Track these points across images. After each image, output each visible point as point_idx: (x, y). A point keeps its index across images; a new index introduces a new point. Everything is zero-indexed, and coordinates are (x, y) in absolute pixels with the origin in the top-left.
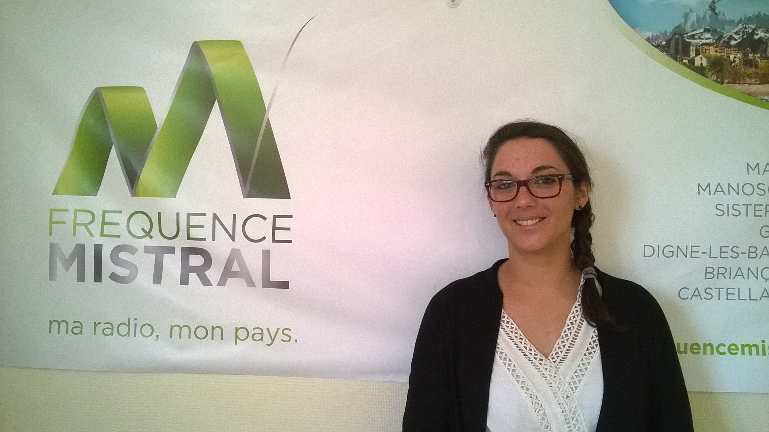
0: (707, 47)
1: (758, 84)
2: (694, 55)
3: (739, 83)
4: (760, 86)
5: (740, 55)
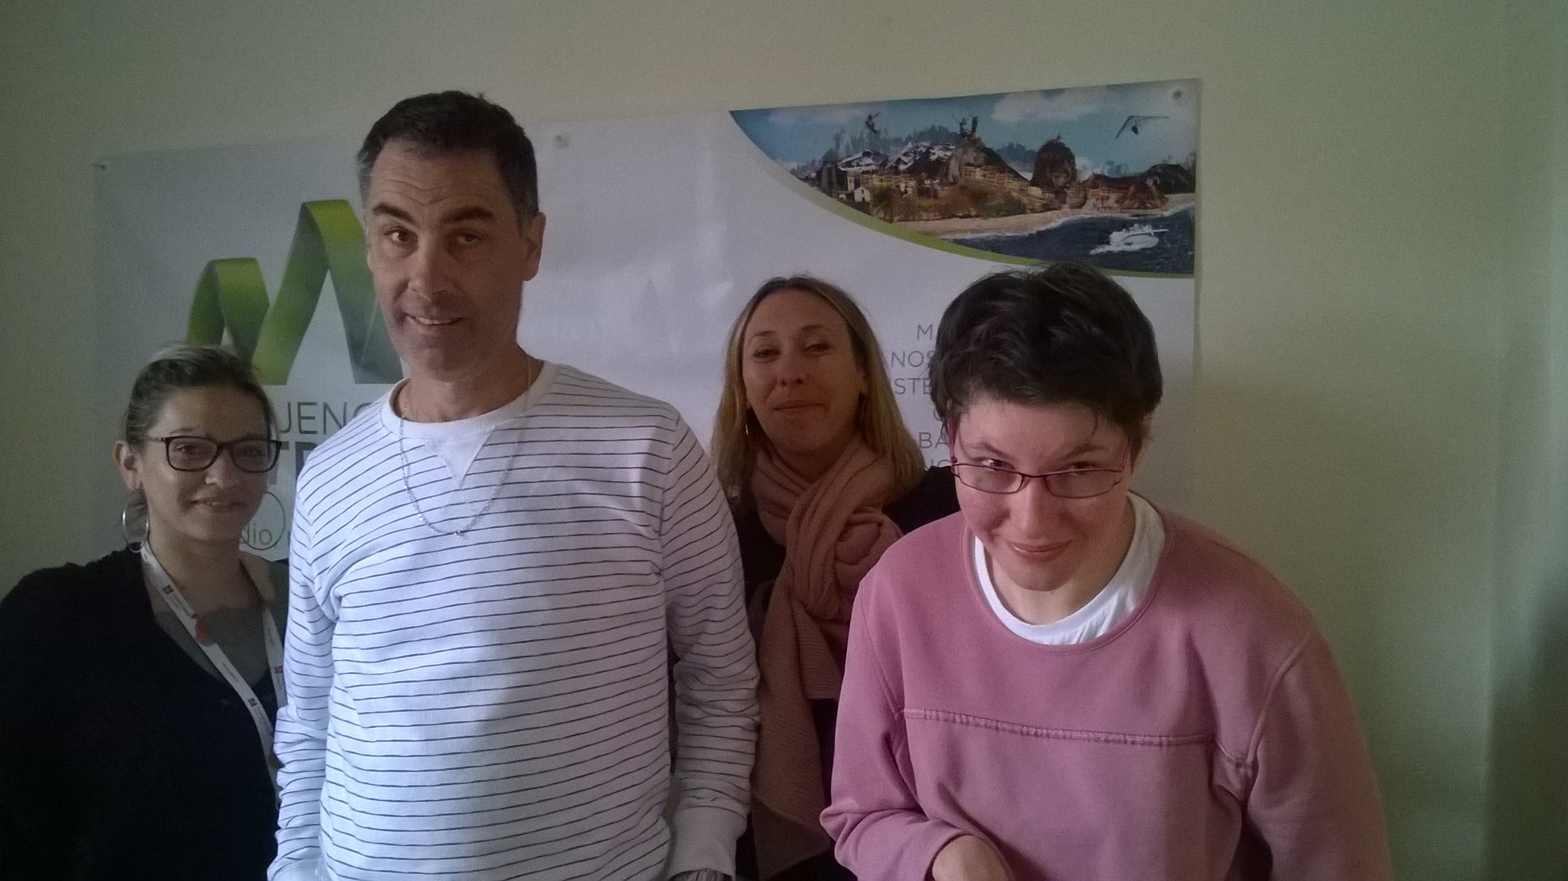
0: (869, 176)
1: (937, 220)
2: (853, 188)
3: (914, 220)
4: (941, 222)
5: (913, 183)
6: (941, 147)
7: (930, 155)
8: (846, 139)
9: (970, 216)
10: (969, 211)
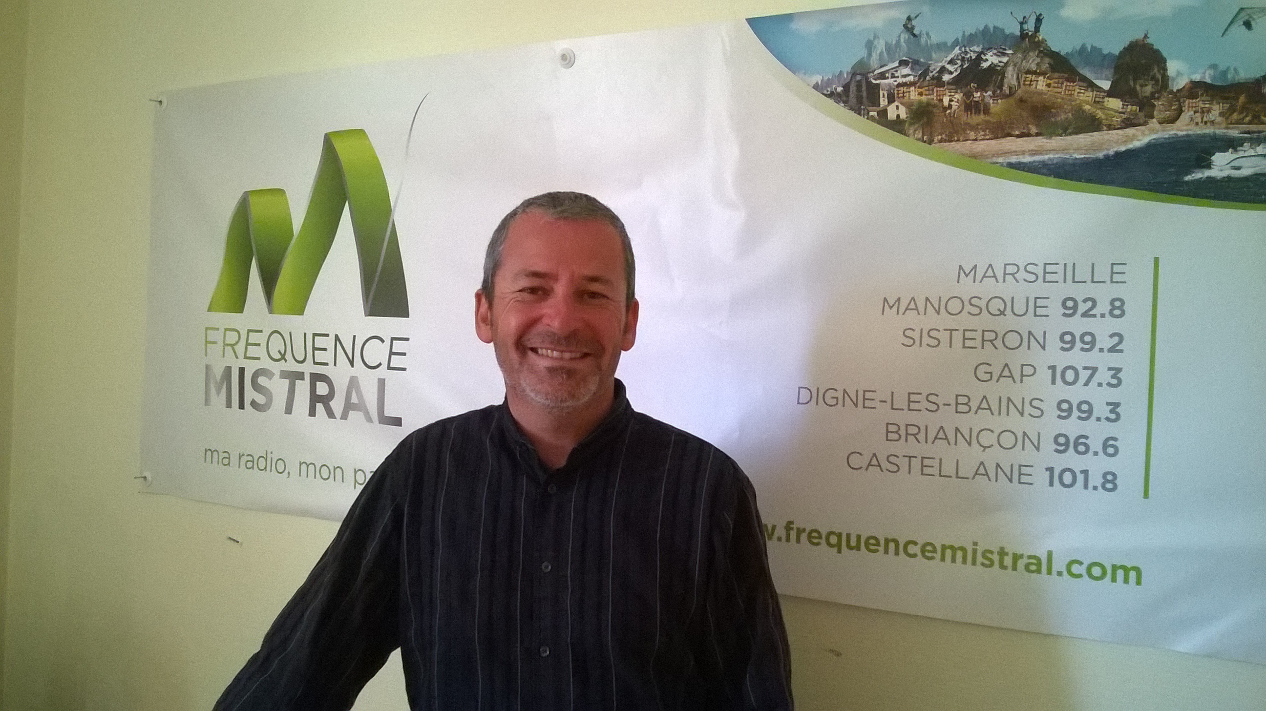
0: (905, 89)
1: (988, 139)
2: (887, 103)
3: (958, 140)
4: (993, 142)
5: (958, 96)
6: (995, 51)
7: (982, 62)
8: (880, 46)
9: (1029, 135)
10: (1029, 130)
